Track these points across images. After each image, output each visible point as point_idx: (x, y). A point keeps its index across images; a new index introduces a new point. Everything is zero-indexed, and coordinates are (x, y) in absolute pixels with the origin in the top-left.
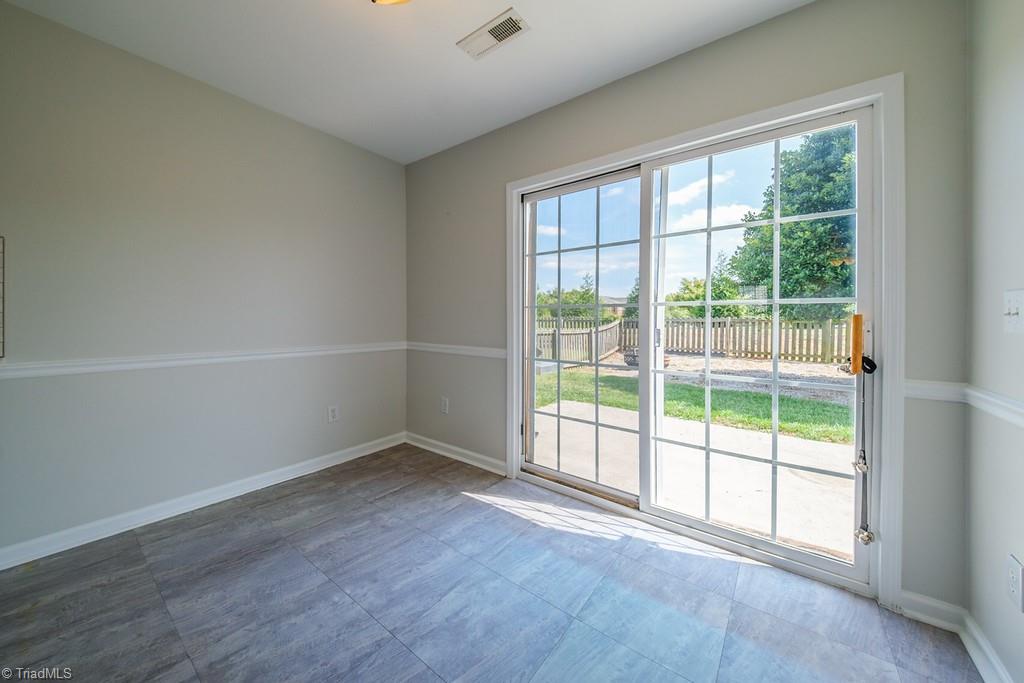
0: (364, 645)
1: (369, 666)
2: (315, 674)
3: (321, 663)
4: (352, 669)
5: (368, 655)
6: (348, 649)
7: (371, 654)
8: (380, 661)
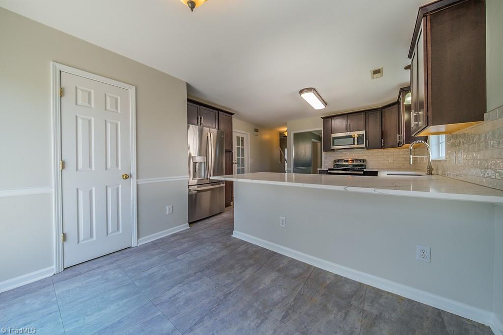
0: (199, 329)
1: (195, 319)
2: (219, 315)
3: (218, 320)
4: (203, 318)
5: (195, 324)
6: (207, 327)
7: (195, 325)
8: (190, 321)
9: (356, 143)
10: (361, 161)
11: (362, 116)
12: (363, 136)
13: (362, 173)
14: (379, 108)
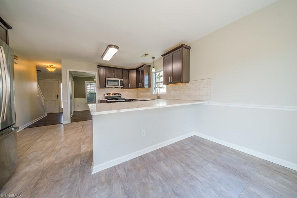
9: (120, 85)
10: (119, 95)
11: (121, 71)
12: (122, 81)
13: (125, 100)
14: (128, 69)
